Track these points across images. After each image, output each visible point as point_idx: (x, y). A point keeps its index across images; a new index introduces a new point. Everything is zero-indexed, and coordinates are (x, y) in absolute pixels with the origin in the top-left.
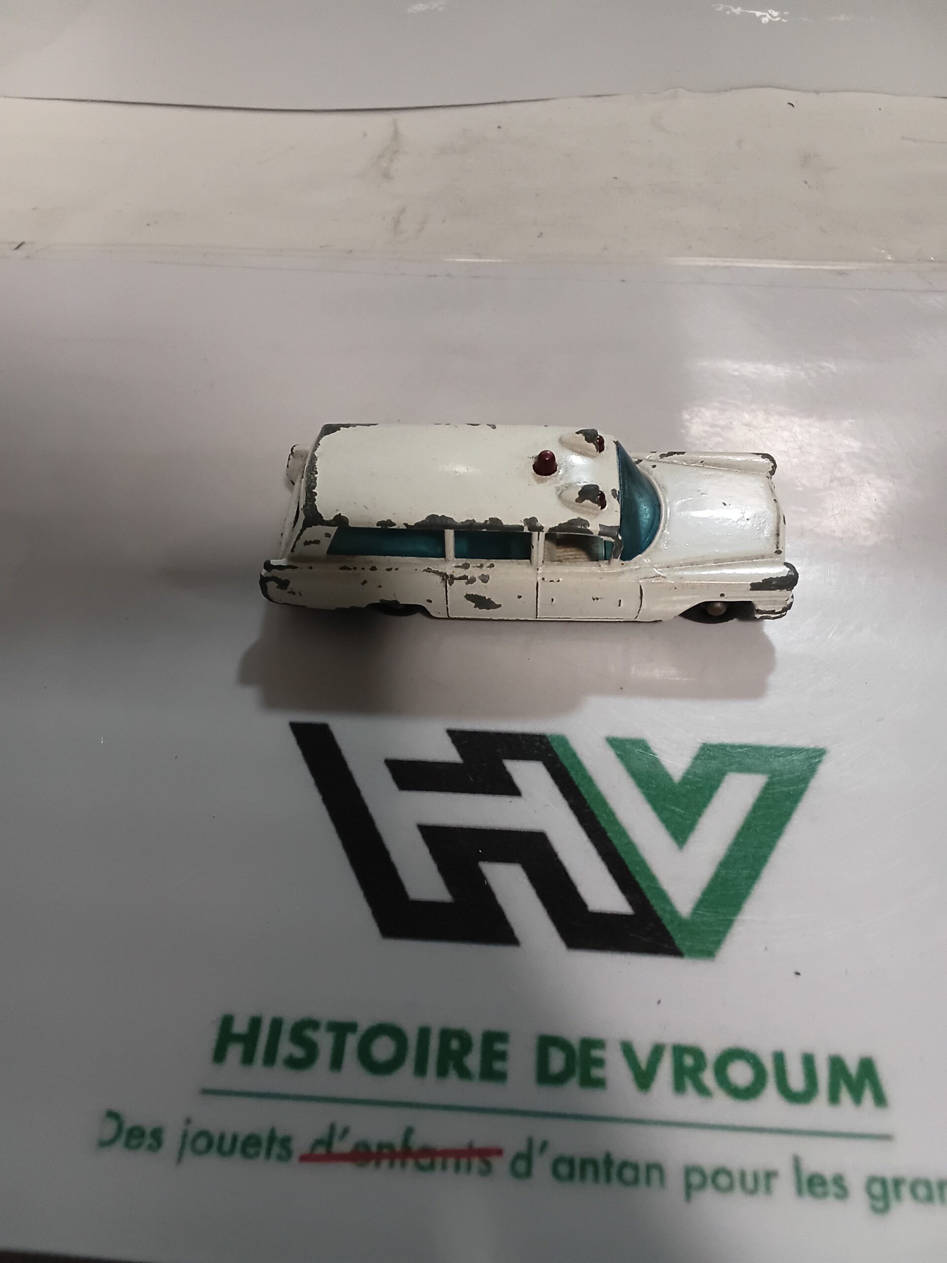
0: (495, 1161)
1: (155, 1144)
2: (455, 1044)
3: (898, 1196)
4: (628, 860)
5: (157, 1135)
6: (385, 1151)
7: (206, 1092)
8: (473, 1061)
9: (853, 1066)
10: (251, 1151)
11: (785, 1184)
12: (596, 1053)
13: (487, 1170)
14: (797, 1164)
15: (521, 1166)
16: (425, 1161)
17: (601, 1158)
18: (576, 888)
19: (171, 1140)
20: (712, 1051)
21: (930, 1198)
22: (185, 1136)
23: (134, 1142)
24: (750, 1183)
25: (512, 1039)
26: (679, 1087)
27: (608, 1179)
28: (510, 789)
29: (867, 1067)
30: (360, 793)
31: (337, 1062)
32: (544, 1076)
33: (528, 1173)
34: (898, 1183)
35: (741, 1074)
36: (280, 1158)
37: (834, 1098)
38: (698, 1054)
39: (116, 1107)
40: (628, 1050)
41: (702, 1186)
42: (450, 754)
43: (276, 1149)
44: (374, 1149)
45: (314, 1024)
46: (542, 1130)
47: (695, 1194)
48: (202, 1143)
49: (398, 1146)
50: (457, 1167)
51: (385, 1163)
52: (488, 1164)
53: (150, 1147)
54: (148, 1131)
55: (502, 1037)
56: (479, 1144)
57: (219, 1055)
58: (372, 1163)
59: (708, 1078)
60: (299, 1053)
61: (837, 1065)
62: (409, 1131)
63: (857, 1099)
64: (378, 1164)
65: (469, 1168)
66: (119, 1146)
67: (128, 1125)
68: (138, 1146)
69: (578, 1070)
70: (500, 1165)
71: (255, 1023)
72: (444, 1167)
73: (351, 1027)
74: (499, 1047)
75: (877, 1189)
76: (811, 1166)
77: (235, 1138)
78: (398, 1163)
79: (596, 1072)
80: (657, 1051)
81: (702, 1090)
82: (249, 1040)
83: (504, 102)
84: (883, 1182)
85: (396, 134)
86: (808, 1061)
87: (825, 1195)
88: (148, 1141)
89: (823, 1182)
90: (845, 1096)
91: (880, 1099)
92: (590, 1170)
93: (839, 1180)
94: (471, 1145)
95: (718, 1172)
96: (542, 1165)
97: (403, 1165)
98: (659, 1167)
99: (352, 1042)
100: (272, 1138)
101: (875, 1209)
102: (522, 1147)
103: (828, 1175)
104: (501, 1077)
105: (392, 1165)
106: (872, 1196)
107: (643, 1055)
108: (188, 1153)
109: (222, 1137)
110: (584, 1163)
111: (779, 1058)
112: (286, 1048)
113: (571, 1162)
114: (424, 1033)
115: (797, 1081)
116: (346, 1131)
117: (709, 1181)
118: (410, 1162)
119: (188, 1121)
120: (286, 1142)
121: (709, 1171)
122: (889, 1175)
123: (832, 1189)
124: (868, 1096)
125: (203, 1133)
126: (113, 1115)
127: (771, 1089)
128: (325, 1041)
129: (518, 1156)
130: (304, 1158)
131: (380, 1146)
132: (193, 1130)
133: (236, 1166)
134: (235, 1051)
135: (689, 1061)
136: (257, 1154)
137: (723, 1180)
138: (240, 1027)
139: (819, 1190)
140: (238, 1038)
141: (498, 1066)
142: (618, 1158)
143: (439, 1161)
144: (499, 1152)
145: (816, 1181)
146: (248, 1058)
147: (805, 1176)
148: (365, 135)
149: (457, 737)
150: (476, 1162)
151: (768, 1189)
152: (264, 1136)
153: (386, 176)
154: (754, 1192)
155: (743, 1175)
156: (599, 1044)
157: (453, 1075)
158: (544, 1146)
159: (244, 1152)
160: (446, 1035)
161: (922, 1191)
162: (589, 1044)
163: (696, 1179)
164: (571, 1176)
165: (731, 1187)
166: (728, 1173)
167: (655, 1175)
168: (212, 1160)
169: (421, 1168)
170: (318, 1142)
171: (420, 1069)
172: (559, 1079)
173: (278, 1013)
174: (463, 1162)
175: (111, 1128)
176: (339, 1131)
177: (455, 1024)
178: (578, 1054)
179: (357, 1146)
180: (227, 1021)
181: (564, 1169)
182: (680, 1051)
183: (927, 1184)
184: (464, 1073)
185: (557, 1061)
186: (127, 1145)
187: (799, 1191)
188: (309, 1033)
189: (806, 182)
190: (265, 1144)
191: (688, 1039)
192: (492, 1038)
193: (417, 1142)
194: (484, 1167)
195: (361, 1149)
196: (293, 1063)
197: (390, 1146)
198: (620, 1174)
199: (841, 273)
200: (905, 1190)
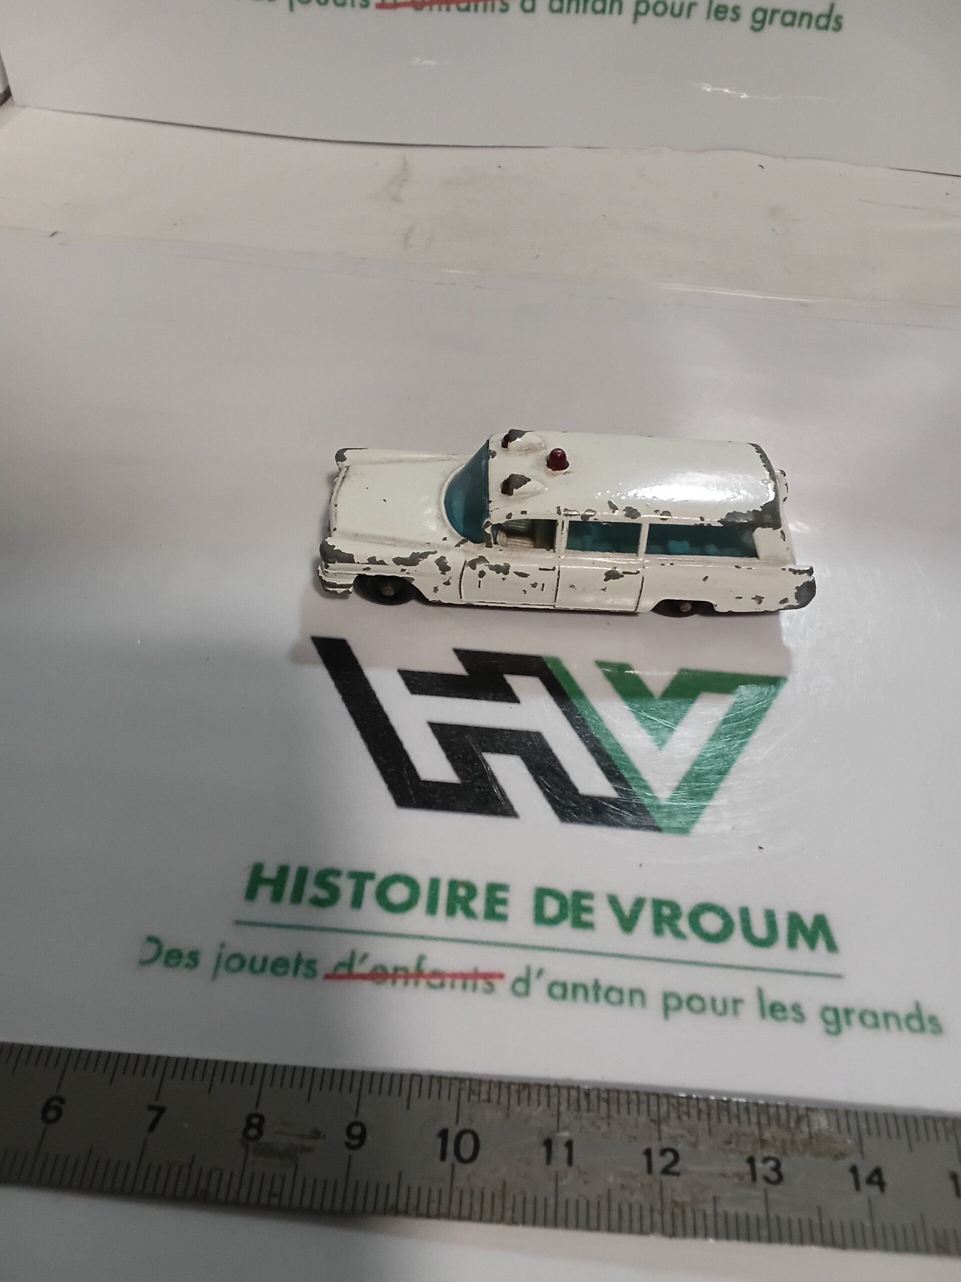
0: (497, 983)
1: (192, 963)
2: (462, 892)
3: (849, 1022)
4: (614, 755)
5: (194, 958)
6: (401, 973)
7: (238, 923)
8: (478, 905)
9: (808, 921)
10: (280, 970)
11: (750, 1009)
12: (585, 902)
13: (491, 989)
14: (760, 993)
15: (520, 987)
16: (436, 982)
17: (590, 984)
18: (568, 777)
19: (207, 961)
20: (686, 905)
21: (876, 1025)
22: (219, 956)
23: (172, 961)
24: (720, 1007)
25: (512, 889)
26: (658, 931)
27: (597, 999)
28: (510, 697)
29: (821, 922)
30: (375, 695)
31: (357, 902)
32: (540, 917)
33: (527, 993)
34: (848, 1012)
35: (712, 923)
36: (306, 976)
37: (792, 943)
38: (675, 908)
39: (155, 933)
40: (613, 901)
41: (679, 1007)
42: (457, 668)
43: (302, 969)
44: (391, 971)
45: (337, 873)
46: (538, 960)
47: (671, 1014)
48: (235, 963)
49: (412, 969)
50: (464, 986)
51: (400, 982)
52: (491, 985)
53: (187, 966)
54: (186, 953)
55: (504, 887)
56: (483, 969)
57: (251, 894)
58: (389, 981)
59: (683, 924)
60: (323, 894)
61: (795, 920)
62: (421, 958)
63: (812, 944)
64: (394, 983)
65: (475, 988)
66: (158, 966)
67: (167, 947)
68: (177, 965)
69: (570, 914)
70: (502, 987)
71: (283, 871)
72: (453, 986)
73: (371, 876)
74: (500, 895)
75: (830, 1016)
76: (772, 995)
77: (265, 960)
78: (411, 982)
79: (585, 917)
80: (639, 903)
81: (678, 934)
82: (278, 883)
83: (504, 147)
84: (836, 1011)
85: (405, 165)
86: (770, 916)
87: (785, 1018)
88: (186, 960)
89: (784, 1009)
90: (802, 943)
91: (832, 946)
92: (580, 992)
93: (796, 1008)
94: (476, 970)
95: (691, 998)
96: (539, 987)
97: (417, 984)
98: (642, 993)
99: (370, 888)
100: (299, 960)
101: (828, 1032)
102: (522, 973)
103: (788, 1004)
104: (503, 918)
105: (406, 983)
106: (826, 1022)
107: (627, 906)
108: (222, 971)
109: (253, 959)
110: (575, 987)
111: (745, 913)
112: (311, 890)
113: (564, 986)
114: (435, 883)
115: (760, 929)
116: (365, 956)
117: (684, 1005)
118: (423, 982)
119: (222, 946)
120: (311, 963)
121: (684, 997)
122: (841, 1006)
123: (791, 1014)
124: (821, 944)
125: (235, 956)
126: (152, 939)
127: (738, 934)
128: (346, 887)
129: (518, 980)
130: (327, 977)
131: (396, 969)
132: (227, 953)
133: (266, 981)
134: (265, 892)
135: (666, 911)
136: (285, 973)
137: (696, 1004)
138: (270, 872)
139: (780, 1014)
140: (268, 881)
141: (499, 909)
142: (604, 984)
143: (448, 981)
144: (501, 976)
145: (777, 1008)
146: (277, 897)
147: (767, 1003)
148: (377, 164)
149: (463, 655)
150: (481, 983)
151: (735, 1011)
152: (292, 958)
153: (396, 199)
154: (724, 1013)
155: (713, 1001)
156: (589, 896)
157: (460, 914)
158: (540, 972)
159: (273, 970)
160: (454, 885)
161: (869, 1019)
162: (579, 895)
163: (673, 1002)
164: (564, 996)
165: (703, 1009)
166: (701, 999)
167: (637, 998)
168: (245, 978)
169: (433, 987)
170: (341, 964)
171: (432, 909)
172: (554, 921)
173: (304, 863)
174: (470, 983)
175: (151, 950)
176: (359, 956)
177: (461, 876)
178: (570, 903)
179: (375, 968)
180: (258, 868)
181: (558, 991)
182: (658, 904)
183: (875, 1015)
184: (470, 913)
185: (551, 908)
186: (166, 963)
187: (763, 1015)
188: (332, 879)
189: (774, 231)
190: (292, 965)
191: (664, 895)
192: (493, 888)
193: (429, 966)
194: (487, 987)
195: (380, 971)
196: (317, 902)
197: (405, 969)
198: (607, 996)
199: (803, 305)
200: (854, 1018)
